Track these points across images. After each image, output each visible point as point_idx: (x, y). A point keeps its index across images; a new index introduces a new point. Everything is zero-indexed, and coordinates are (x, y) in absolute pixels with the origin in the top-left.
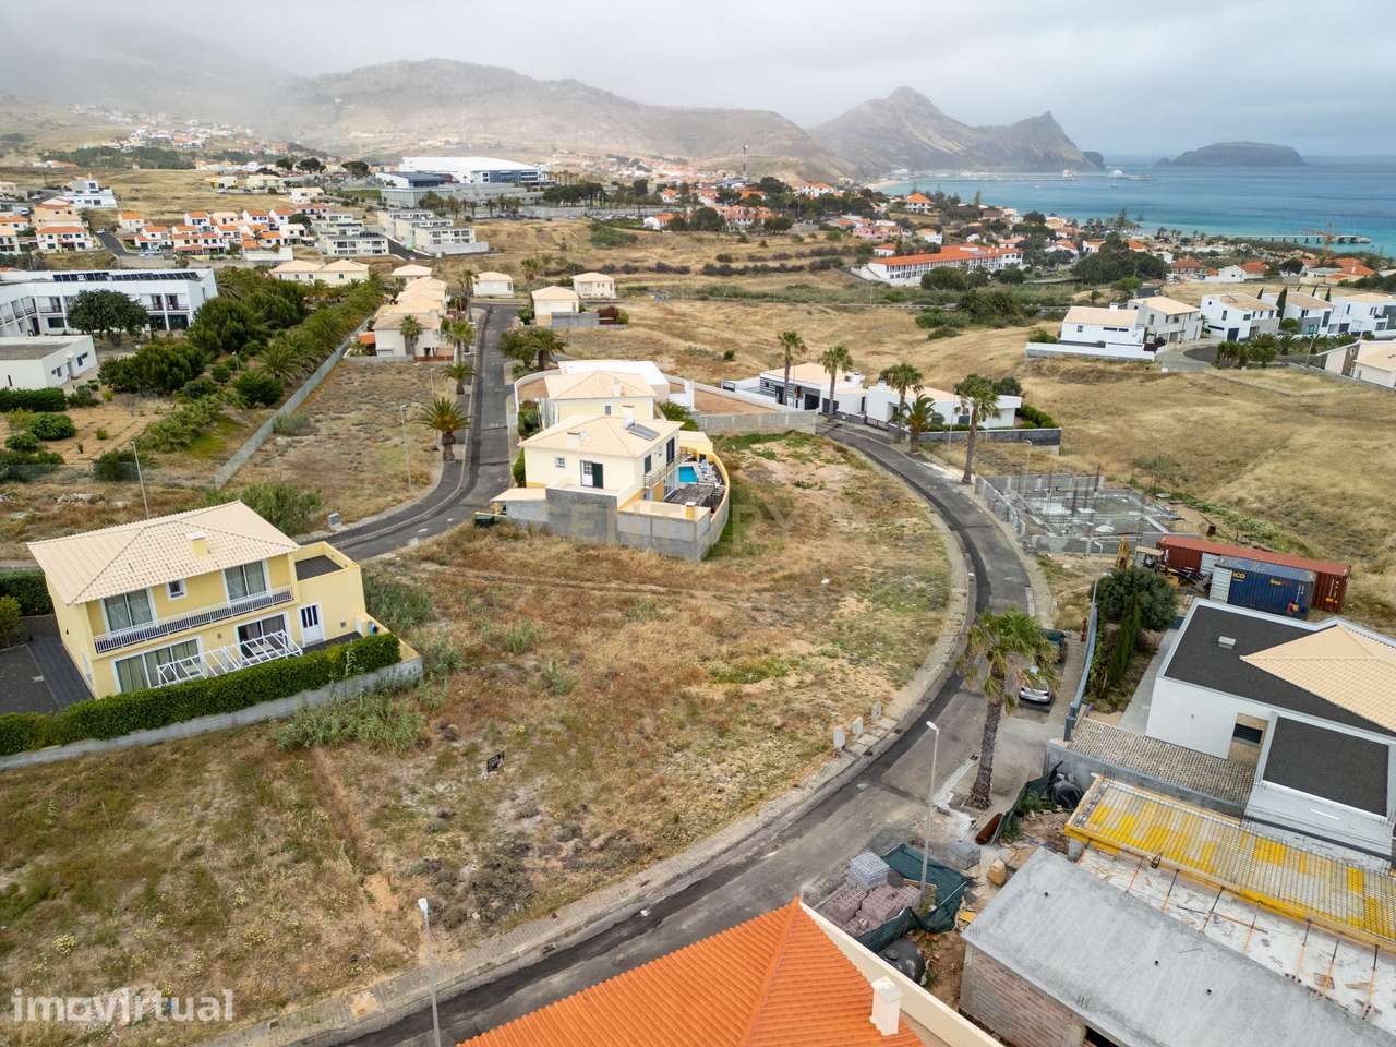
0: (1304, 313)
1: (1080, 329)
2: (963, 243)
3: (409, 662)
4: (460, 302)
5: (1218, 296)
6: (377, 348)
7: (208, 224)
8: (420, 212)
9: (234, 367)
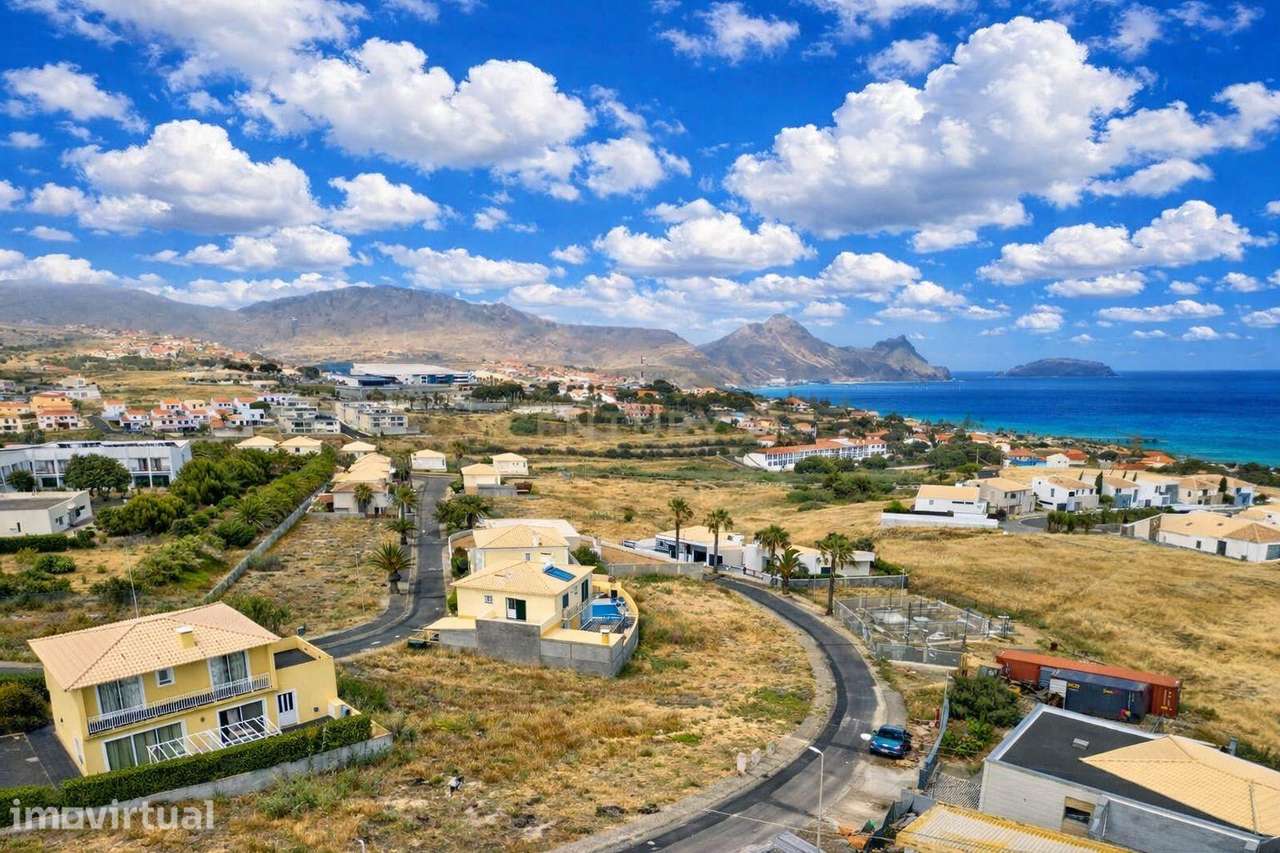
0: (1118, 491)
1: (931, 502)
2: (836, 436)
3: (380, 739)
4: (403, 474)
5: (1047, 478)
6: (336, 506)
7: (180, 409)
8: (366, 403)
9: (212, 516)
